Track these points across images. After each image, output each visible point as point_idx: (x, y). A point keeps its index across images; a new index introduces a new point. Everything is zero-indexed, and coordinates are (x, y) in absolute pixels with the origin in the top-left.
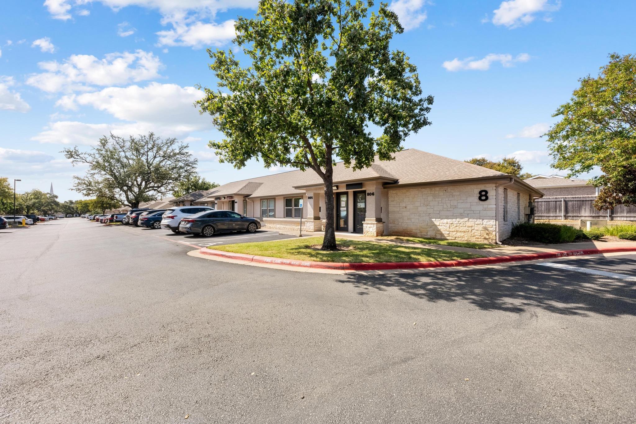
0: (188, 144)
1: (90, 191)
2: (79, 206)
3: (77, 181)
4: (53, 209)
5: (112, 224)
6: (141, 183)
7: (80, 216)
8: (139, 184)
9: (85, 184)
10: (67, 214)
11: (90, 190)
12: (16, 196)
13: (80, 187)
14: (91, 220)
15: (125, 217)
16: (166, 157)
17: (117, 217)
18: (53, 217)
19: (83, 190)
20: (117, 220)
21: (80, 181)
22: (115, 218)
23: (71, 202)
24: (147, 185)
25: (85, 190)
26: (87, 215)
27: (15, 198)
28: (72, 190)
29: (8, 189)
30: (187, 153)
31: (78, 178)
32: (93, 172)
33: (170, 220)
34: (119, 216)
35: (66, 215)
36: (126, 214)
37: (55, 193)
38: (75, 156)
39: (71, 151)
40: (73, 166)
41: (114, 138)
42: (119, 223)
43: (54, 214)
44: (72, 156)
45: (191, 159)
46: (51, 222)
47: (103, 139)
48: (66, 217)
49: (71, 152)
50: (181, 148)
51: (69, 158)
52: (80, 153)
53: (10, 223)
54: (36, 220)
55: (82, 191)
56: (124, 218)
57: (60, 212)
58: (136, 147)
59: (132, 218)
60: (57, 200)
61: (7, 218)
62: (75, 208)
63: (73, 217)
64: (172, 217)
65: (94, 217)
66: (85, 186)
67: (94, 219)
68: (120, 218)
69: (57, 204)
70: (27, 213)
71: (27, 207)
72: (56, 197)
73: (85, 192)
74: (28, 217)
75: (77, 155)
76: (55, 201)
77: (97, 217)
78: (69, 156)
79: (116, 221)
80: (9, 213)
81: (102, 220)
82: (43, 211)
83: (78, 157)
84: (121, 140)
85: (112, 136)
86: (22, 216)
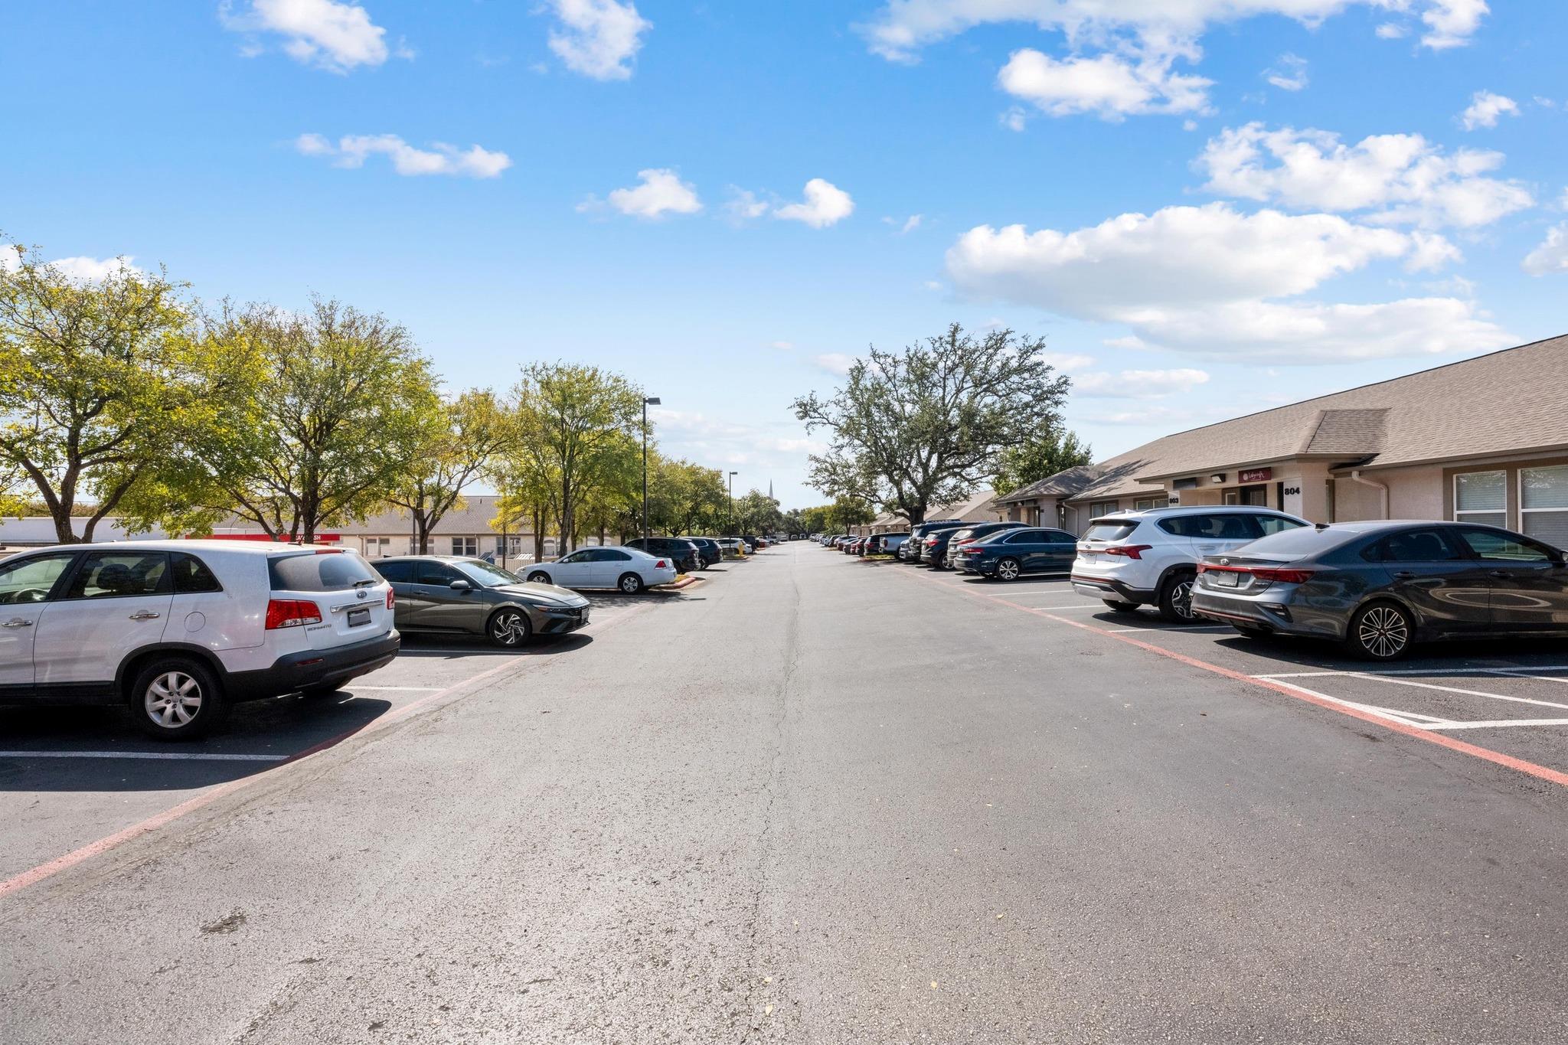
0: (1041, 339)
1: (835, 484)
2: (807, 518)
3: (815, 465)
4: (774, 524)
5: (876, 558)
6: (929, 459)
7: (807, 539)
8: (924, 461)
9: (826, 470)
10: (791, 533)
11: (834, 482)
12: (732, 502)
13: (819, 479)
14: (826, 546)
15: (907, 542)
16: (985, 384)
17: (886, 543)
18: (774, 540)
19: (823, 484)
20: (887, 549)
21: (819, 465)
22: (882, 545)
23: (796, 513)
24: (943, 462)
25: (827, 483)
26: (820, 536)
27: (731, 507)
28: (807, 484)
29: (723, 490)
30: (1039, 364)
31: (817, 460)
32: (841, 441)
33: (1125, 562)
34: (890, 540)
35: (790, 536)
36: (909, 535)
37: (775, 497)
38: (812, 413)
39: (805, 402)
40: (809, 434)
41: (878, 360)
42: (888, 557)
43: (774, 533)
44: (806, 414)
45: (1051, 380)
46: (773, 549)
47: (857, 368)
48: (790, 540)
49: (805, 405)
50: (1025, 353)
51: (802, 418)
52: (819, 404)
53: (725, 551)
54: (756, 545)
55: (822, 487)
56: (903, 546)
57: (782, 530)
58: (920, 372)
59: (927, 547)
60: (780, 509)
61: (722, 542)
62: (801, 522)
63: (799, 539)
64: (1133, 552)
65: (833, 540)
66: (827, 473)
67: (832, 545)
68: (892, 545)
69: (779, 516)
70: (744, 534)
71: (745, 521)
72: (778, 503)
73: (826, 487)
74: (746, 539)
75: (815, 411)
76: (777, 512)
77: (837, 540)
78: (801, 414)
79: (886, 553)
80: (724, 534)
81: (848, 547)
82: (763, 528)
83: (816, 415)
84: (890, 360)
85: (875, 355)
86: (738, 539)
